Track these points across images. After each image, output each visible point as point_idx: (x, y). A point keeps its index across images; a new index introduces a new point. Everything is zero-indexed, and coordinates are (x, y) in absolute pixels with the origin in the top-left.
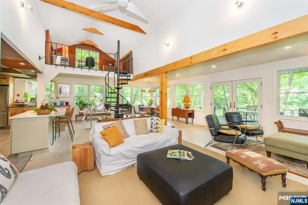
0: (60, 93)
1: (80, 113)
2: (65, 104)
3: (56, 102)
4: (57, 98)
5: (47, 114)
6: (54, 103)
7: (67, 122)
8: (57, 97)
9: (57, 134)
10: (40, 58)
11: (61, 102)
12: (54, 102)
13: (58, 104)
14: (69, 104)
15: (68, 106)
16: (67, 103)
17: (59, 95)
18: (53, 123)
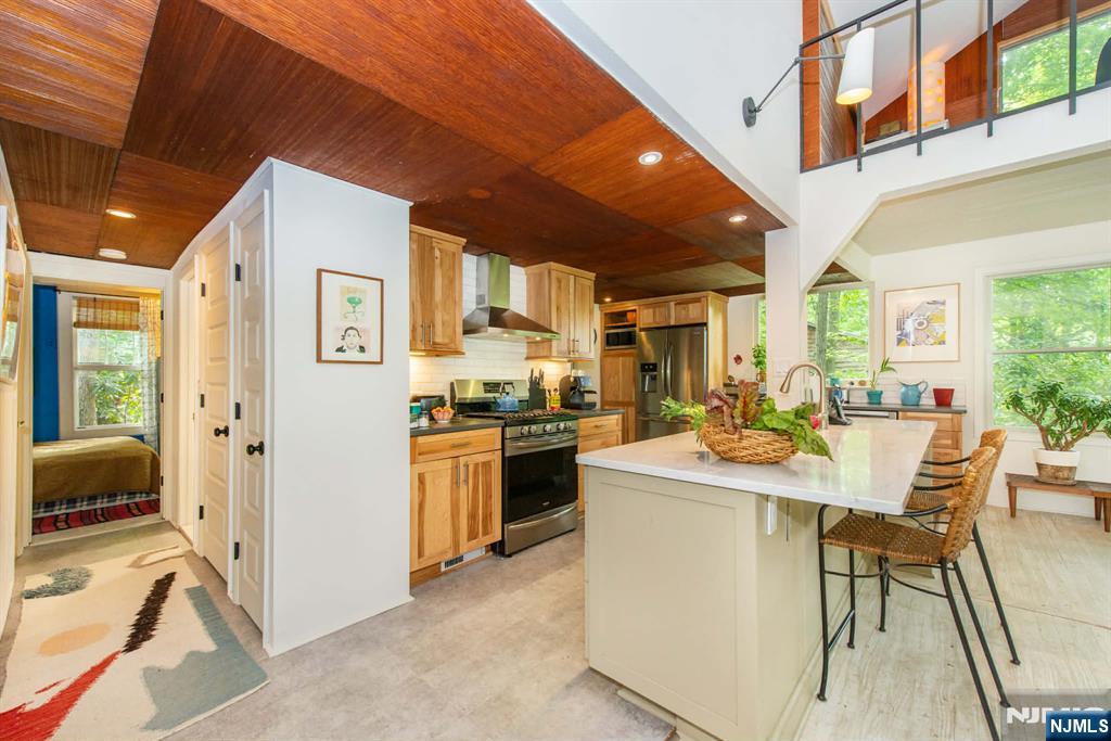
0: (899, 341)
1: (1040, 466)
2: (928, 401)
3: (878, 389)
4: (885, 367)
5: (761, 463)
6: (870, 394)
7: (942, 562)
8: (885, 363)
9: (868, 606)
10: (750, 112)
11: (903, 389)
12: (868, 386)
13: (891, 398)
14: (956, 402)
15: (950, 416)
16: (943, 398)
17: (895, 353)
18: (821, 536)
